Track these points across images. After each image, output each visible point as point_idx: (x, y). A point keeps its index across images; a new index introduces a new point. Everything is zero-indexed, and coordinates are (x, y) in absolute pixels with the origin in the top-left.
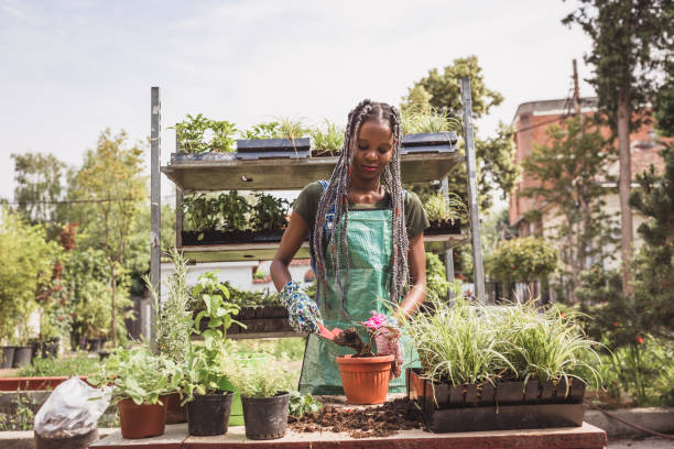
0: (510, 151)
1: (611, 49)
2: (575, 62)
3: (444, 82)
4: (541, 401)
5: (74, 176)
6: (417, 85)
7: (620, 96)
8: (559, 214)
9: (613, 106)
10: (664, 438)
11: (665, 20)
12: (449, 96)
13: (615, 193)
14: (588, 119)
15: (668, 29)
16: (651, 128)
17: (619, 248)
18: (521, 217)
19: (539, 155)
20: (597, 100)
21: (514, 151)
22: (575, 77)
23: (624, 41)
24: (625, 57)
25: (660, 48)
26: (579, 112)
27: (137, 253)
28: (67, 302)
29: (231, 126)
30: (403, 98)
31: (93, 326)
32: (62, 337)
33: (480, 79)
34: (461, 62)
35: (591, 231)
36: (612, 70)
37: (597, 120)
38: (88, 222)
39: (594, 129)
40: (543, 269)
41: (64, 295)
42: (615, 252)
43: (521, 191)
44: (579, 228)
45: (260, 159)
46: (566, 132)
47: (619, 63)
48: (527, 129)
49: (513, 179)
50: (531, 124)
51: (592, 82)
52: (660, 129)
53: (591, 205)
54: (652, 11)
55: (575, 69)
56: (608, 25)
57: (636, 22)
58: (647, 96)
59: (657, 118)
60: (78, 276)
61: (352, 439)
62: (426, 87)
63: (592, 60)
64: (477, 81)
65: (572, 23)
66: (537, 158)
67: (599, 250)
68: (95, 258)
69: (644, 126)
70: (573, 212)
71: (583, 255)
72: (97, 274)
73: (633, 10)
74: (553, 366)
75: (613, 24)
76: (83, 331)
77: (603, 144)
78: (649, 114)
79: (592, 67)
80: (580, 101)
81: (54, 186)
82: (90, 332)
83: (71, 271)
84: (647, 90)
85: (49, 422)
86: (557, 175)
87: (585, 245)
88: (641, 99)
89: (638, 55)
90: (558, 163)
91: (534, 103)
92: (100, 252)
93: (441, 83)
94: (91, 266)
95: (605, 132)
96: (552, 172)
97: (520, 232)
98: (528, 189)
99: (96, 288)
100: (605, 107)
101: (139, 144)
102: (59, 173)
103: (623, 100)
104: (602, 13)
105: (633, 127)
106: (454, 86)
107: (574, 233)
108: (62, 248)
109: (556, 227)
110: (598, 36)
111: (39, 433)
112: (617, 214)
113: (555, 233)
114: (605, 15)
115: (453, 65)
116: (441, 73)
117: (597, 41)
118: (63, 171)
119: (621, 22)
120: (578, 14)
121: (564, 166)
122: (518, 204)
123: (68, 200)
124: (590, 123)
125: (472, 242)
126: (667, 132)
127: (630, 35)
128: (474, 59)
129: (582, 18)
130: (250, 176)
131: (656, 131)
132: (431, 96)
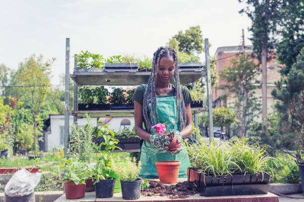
0: (213, 68)
1: (259, 25)
2: (243, 30)
3: (185, 37)
4: (251, 183)
5: (13, 74)
6: (173, 38)
7: (263, 46)
8: (235, 97)
9: (260, 50)
10: (284, 197)
11: (283, 14)
12: (187, 43)
13: (259, 88)
14: (248, 56)
15: (284, 17)
16: (275, 60)
17: (261, 112)
18: (217, 98)
19: (226, 71)
20: (253, 47)
21: (215, 69)
22: (243, 36)
23: (266, 22)
24: (266, 29)
25: (281, 25)
26: (244, 52)
27: (44, 110)
28: (12, 133)
29: (101, 57)
30: (167, 44)
31: (23, 144)
32: (9, 149)
33: (201, 36)
34: (193, 28)
35: (249, 105)
36: (260, 34)
37: (253, 56)
38: (21, 96)
39: (251, 60)
40: (229, 121)
41: (10, 130)
42: (259, 114)
43: (218, 86)
44: (243, 103)
45: (115, 72)
46: (239, 61)
47: (263, 31)
48: (221, 59)
49: (215, 81)
50: (223, 57)
51: (251, 39)
52: (279, 60)
53: (249, 93)
54: (278, 9)
55: (243, 33)
56: (258, 14)
57: (271, 13)
58: (275, 46)
59: (278, 56)
60: (17, 121)
61: (170, 199)
62: (177, 39)
63: (252, 30)
64: (200, 37)
65: (243, 13)
66: (226, 72)
67: (252, 114)
68: (25, 112)
69: (273, 59)
70: (241, 96)
71: (245, 115)
72: (26, 120)
73: (270, 9)
74: (256, 168)
75: (261, 14)
76: (19, 146)
77: (255, 67)
78: (275, 54)
79: (251, 33)
80: (245, 47)
81: (4, 79)
82: (22, 147)
83: (14, 119)
84: (274, 44)
85: (12, 189)
86: (235, 80)
87: (246, 111)
88: (272, 48)
89: (271, 28)
90: (235, 75)
91: (224, 47)
92: (27, 110)
93: (184, 37)
94: (23, 116)
95: (256, 61)
96: (232, 78)
97: (216, 104)
98: (221, 86)
99: (25, 127)
100: (256, 50)
101: (48, 61)
102: (6, 73)
103: (264, 48)
104: (256, 9)
105: (268, 60)
106: (190, 39)
107: (241, 105)
108: (11, 108)
109: (233, 103)
110: (254, 19)
111: (7, 194)
112: (261, 98)
113: (233, 105)
114: (257, 10)
115: (189, 29)
116: (184, 33)
117: (254, 21)
118: (9, 72)
119: (264, 13)
120: (246, 9)
121: (237, 76)
122: (216, 92)
123: (11, 86)
124: (250, 57)
125: (208, 111)
126: (282, 62)
127: (268, 19)
128: (199, 27)
129: (247, 11)
130: (109, 79)
131: (278, 61)
132: (179, 43)
